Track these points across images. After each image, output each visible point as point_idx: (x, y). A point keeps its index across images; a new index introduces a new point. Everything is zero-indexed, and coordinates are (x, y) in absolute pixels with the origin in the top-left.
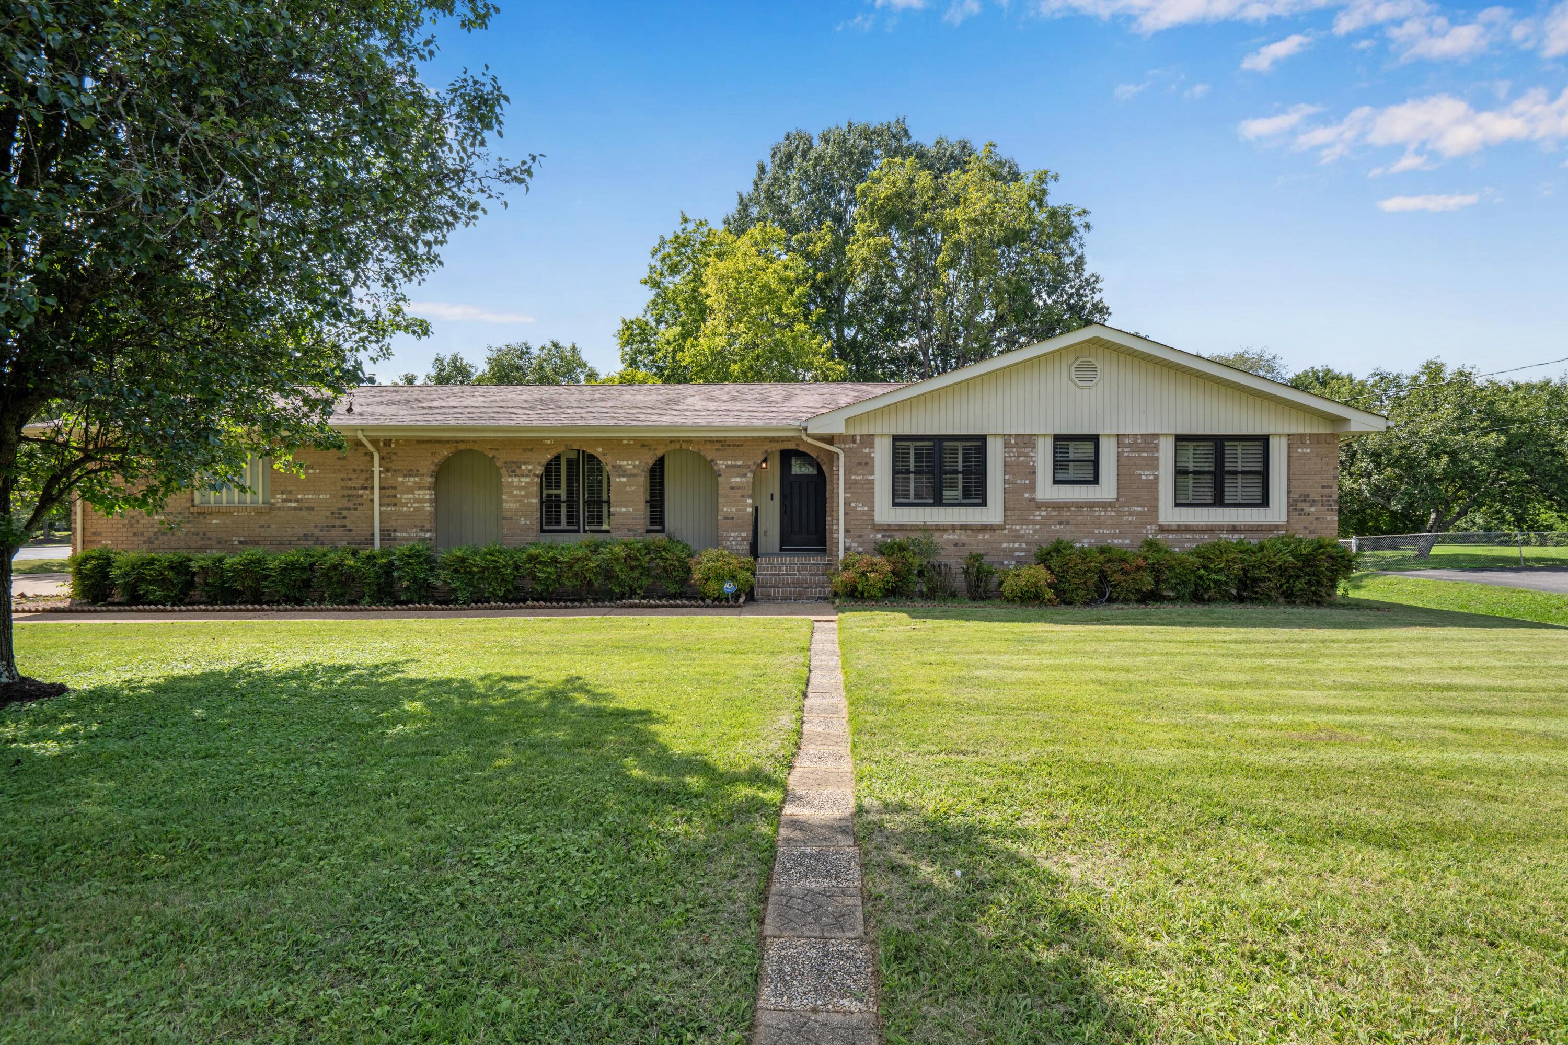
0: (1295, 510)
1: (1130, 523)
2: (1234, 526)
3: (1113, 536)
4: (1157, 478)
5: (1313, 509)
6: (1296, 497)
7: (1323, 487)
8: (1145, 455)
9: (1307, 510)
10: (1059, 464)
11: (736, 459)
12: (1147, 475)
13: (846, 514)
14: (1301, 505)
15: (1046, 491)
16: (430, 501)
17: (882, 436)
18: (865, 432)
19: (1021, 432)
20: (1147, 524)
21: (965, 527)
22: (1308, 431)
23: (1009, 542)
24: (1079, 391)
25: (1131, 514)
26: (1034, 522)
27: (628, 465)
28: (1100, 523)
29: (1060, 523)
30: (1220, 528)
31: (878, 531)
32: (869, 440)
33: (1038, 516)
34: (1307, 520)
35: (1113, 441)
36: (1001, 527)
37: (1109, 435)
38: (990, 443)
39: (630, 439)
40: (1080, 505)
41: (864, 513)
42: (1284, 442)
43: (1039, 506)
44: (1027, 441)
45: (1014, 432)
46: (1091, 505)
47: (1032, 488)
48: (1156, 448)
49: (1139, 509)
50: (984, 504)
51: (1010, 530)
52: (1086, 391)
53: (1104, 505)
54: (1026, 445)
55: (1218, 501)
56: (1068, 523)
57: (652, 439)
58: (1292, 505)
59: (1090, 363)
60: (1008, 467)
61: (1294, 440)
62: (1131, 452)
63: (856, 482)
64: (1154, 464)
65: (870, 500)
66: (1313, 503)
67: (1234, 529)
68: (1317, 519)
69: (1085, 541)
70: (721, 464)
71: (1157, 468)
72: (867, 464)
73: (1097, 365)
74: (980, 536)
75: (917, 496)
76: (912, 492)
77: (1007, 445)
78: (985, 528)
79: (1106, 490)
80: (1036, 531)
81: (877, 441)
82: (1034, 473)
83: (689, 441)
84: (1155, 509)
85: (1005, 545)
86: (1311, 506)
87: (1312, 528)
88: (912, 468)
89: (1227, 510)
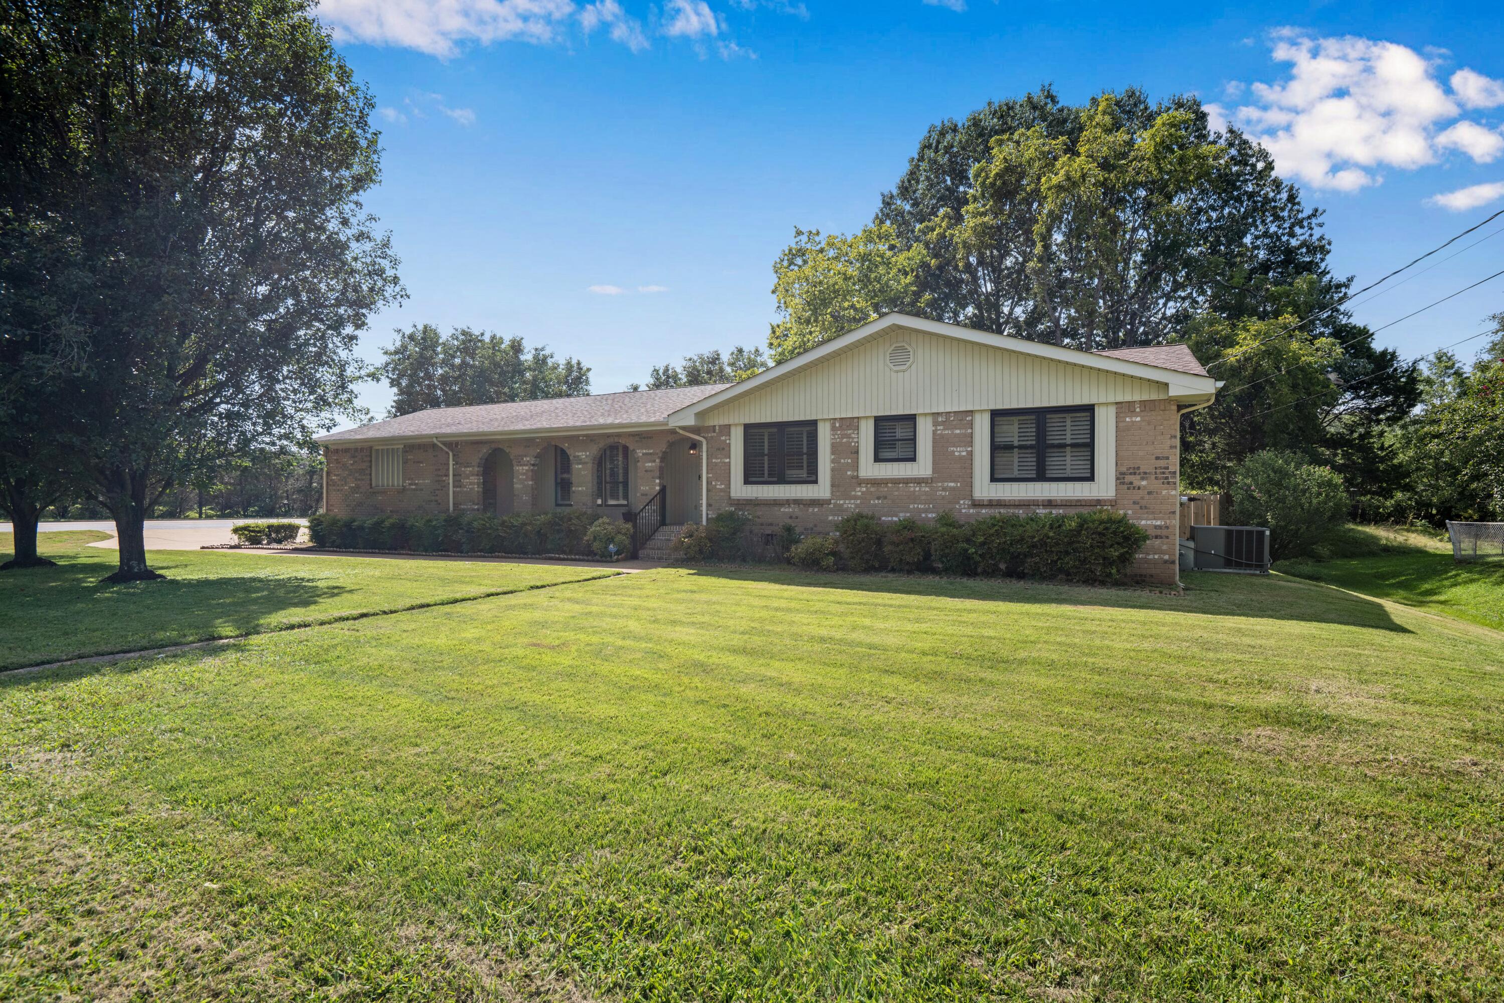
0: (1123, 483)
1: (943, 497)
2: (1050, 501)
3: (926, 511)
4: (971, 454)
5: (1144, 483)
6: (1124, 469)
7: (1157, 458)
8: (958, 431)
9: (1137, 483)
10: (879, 445)
11: (649, 448)
12: (960, 451)
13: (708, 490)
14: (1129, 478)
15: (869, 468)
16: (478, 484)
17: (736, 425)
18: (721, 423)
19: (843, 416)
20: (960, 499)
21: (797, 502)
22: (1137, 397)
23: (834, 515)
24: (894, 375)
25: (944, 489)
26: (856, 498)
27: (582, 455)
28: (914, 498)
29: (878, 498)
30: (1035, 503)
31: (731, 505)
32: (726, 429)
33: (859, 491)
34: (1136, 495)
35: (929, 420)
36: (828, 502)
37: (925, 415)
38: (821, 426)
39: (584, 436)
40: (896, 482)
41: (721, 490)
42: (1112, 411)
43: (860, 482)
44: (850, 424)
45: (838, 416)
46: (906, 481)
47: (856, 466)
48: (971, 425)
49: (952, 484)
50: (815, 482)
51: (835, 504)
52: (900, 374)
53: (919, 481)
54: (849, 427)
55: (1041, 476)
56: (885, 498)
57: (594, 435)
58: (1120, 478)
59: (903, 348)
60: (835, 449)
61: (1123, 408)
62: (944, 429)
63: (716, 464)
64: (969, 440)
65: (727, 478)
66: (1145, 476)
67: (1050, 504)
68: (1149, 493)
69: (901, 515)
70: (640, 453)
71: (971, 444)
72: (725, 450)
73: (910, 349)
74: (810, 510)
75: (770, 475)
76: (766, 472)
77: (833, 428)
78: (814, 503)
79: (923, 467)
80: (857, 506)
81: (733, 430)
82: (857, 452)
83: (619, 435)
84: (970, 485)
85: (830, 518)
86: (1143, 479)
87: (1143, 503)
88: (766, 451)
89: (1046, 485)
